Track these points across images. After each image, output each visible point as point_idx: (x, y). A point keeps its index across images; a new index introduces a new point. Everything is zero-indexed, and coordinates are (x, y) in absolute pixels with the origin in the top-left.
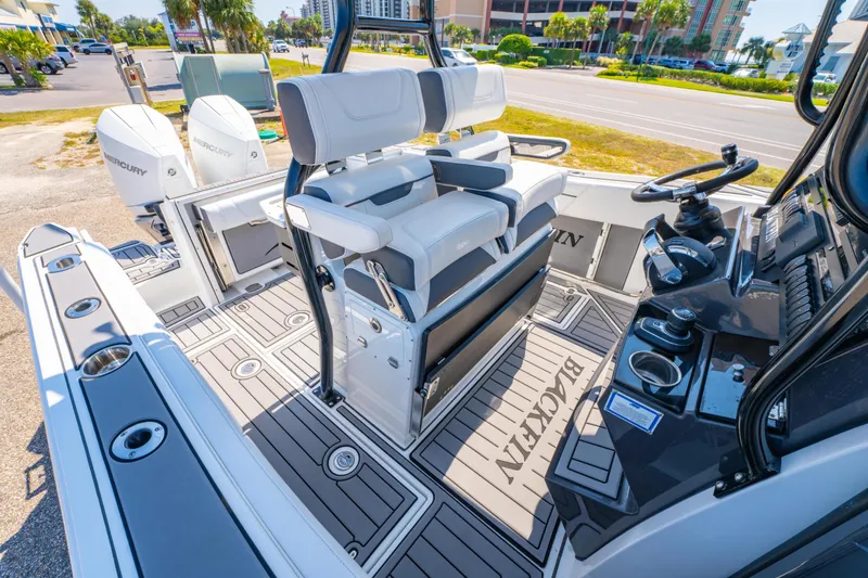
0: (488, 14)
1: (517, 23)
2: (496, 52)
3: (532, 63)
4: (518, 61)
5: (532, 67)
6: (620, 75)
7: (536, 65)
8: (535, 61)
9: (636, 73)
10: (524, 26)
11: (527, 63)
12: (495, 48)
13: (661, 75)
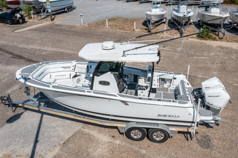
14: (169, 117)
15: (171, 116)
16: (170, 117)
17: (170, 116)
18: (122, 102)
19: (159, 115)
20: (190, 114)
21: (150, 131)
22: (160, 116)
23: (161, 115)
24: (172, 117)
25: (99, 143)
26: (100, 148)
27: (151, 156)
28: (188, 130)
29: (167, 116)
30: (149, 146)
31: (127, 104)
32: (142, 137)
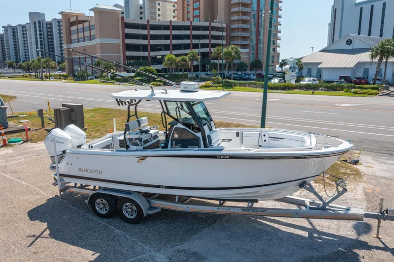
0: (124, 53)
1: (145, 58)
2: (134, 77)
3: (159, 83)
4: (150, 82)
5: (160, 85)
6: (212, 87)
7: (162, 83)
8: (160, 81)
9: (221, 85)
10: (149, 59)
11: (155, 83)
12: (133, 75)
13: (235, 85)
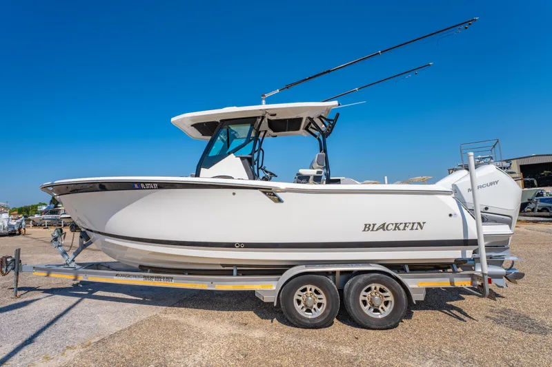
14: (395, 229)
15: (402, 227)
16: (399, 229)
17: (397, 227)
18: (265, 193)
19: (367, 227)
20: (450, 215)
21: (351, 285)
22: (371, 228)
23: (374, 225)
24: (404, 229)
25: (203, 337)
26: (202, 347)
27: (379, 360)
28: (452, 283)
29: (389, 228)
30: (357, 338)
31: (280, 200)
32: (328, 311)
